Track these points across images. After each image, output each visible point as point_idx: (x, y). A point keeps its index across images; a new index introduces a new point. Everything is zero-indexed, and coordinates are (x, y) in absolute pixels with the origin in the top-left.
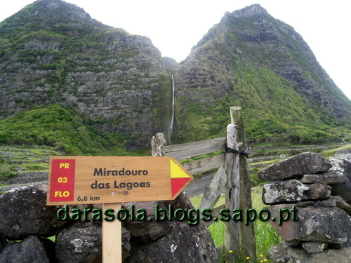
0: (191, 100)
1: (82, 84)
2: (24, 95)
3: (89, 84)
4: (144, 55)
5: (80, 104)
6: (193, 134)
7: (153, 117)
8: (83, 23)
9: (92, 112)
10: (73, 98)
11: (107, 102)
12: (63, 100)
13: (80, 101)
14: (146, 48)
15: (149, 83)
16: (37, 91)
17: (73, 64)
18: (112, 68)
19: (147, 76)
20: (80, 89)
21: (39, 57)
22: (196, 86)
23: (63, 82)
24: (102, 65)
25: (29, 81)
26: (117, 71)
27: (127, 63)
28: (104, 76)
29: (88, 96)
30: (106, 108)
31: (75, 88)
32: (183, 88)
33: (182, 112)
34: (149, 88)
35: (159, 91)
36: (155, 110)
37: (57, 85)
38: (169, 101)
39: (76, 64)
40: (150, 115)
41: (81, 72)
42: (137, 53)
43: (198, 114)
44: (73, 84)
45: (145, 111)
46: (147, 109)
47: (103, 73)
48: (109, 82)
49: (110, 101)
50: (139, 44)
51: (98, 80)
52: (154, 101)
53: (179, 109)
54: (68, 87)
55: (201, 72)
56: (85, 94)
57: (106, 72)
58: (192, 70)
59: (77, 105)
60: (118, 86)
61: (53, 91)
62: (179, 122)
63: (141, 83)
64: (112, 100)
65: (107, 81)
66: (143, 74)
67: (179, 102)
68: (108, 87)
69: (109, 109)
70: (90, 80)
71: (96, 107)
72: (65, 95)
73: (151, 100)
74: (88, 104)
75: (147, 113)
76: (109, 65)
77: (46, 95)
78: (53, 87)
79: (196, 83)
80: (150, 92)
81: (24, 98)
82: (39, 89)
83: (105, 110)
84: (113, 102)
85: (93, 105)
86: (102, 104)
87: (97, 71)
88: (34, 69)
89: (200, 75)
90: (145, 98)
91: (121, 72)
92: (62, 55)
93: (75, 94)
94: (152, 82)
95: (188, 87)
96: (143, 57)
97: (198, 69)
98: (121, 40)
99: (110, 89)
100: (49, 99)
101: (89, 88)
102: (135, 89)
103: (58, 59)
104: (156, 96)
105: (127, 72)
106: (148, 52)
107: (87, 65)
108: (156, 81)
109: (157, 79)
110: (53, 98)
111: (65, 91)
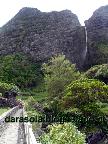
0: (100, 37)
1: (33, 41)
2: (3, 52)
3: (36, 41)
4: (67, 19)
5: (31, 52)
6: (104, 58)
7: (74, 53)
8: (36, 14)
9: (38, 55)
10: (27, 49)
11: (46, 48)
12: (22, 51)
13: (31, 50)
14: (68, 15)
15: (70, 33)
16: (10, 48)
17: (28, 32)
18: (49, 29)
19: (69, 29)
20: (32, 44)
21: (13, 32)
22: (102, 27)
23: (23, 42)
24: (43, 29)
25: (6, 44)
26: (51, 31)
27: (57, 25)
28: (44, 35)
29: (36, 47)
30: (45, 52)
31: (29, 44)
32: (92, 30)
33: (93, 45)
34: (70, 36)
35: (77, 36)
36: (75, 48)
37: (19, 44)
38: (84, 41)
39: (30, 32)
40: (73, 52)
41: (32, 35)
42: (63, 19)
43: (106, 44)
44: (28, 42)
45: (68, 50)
46: (70, 48)
47: (44, 33)
48: (47, 37)
49: (47, 47)
50: (64, 14)
51: (41, 37)
52: (74, 43)
53: (91, 44)
54: (25, 44)
55: (105, 18)
56: (34, 46)
57: (46, 32)
58: (97, 18)
59: (30, 53)
60: (52, 38)
61: (17, 47)
62: (92, 53)
63: (65, 34)
64: (49, 47)
65: (46, 37)
66: (66, 29)
67: (90, 40)
68: (47, 40)
69: (47, 53)
70: (37, 38)
71: (40, 52)
72: (23, 48)
73: (72, 42)
74: (36, 51)
75: (70, 51)
76: (47, 29)
77: (13, 49)
78: (18, 45)
79: (101, 25)
80: (71, 38)
81: (3, 53)
82: (10, 47)
83: (45, 53)
84: (50, 48)
85: (38, 52)
86: (44, 50)
87: (40, 33)
88: (10, 38)
89: (104, 20)
90: (68, 42)
91: (54, 31)
92: (23, 29)
93: (29, 47)
94: (72, 31)
95: (96, 29)
96: (66, 20)
97: (102, 17)
98: (54, 15)
99: (48, 41)
100: (15, 52)
101: (37, 43)
102: (62, 38)
103: (22, 31)
104: (75, 40)
105: (58, 30)
106: (70, 17)
107: (36, 31)
108: (74, 31)
109: (75, 29)
110: (17, 51)
111: (23, 46)
